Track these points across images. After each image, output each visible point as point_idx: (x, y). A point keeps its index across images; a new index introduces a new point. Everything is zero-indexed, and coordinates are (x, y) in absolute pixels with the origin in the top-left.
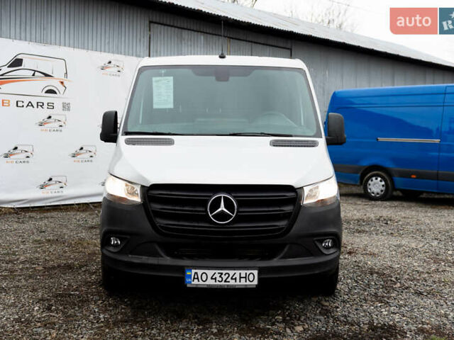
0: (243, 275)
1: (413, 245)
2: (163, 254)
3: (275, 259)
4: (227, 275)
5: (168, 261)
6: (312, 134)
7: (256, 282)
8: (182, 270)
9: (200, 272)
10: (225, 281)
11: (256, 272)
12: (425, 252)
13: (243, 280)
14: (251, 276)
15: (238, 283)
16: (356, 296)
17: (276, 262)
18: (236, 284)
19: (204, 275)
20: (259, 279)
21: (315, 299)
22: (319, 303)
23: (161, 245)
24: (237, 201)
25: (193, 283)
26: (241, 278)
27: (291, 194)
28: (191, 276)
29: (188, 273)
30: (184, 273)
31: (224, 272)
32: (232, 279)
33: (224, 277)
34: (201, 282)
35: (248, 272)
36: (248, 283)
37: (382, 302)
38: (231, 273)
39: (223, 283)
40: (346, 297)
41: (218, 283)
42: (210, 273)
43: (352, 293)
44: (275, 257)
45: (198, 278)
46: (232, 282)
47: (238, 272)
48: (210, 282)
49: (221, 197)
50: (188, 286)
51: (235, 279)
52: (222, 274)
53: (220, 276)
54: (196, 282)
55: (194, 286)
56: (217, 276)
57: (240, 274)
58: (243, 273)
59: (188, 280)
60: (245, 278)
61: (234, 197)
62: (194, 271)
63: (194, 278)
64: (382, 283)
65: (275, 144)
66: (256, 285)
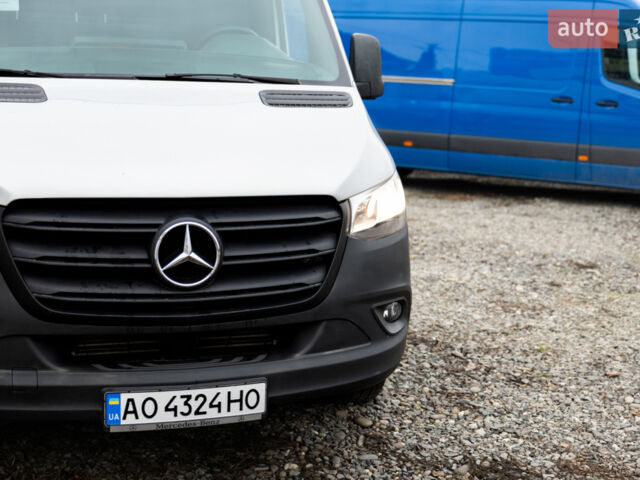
0: (235, 396)
1: (454, 277)
2: (48, 363)
3: (298, 356)
4: (201, 399)
5: (61, 376)
6: (333, 78)
7: (261, 408)
8: (98, 395)
9: (139, 397)
10: (197, 413)
11: (261, 388)
12: (479, 291)
13: (235, 406)
14: (253, 396)
15: (224, 413)
16: (412, 398)
17: (299, 361)
18: (220, 415)
19: (150, 404)
20: (270, 402)
21: (343, 414)
22: (354, 421)
23: (42, 340)
24: (221, 234)
25: (123, 422)
26: (230, 401)
27: (329, 215)
28: (118, 406)
29: (112, 402)
30: (102, 401)
31: (194, 393)
32: (211, 406)
33: (195, 404)
34: (142, 420)
35: (246, 388)
36: (246, 411)
37: (465, 408)
38: (210, 393)
39: (192, 417)
40: (396, 402)
41: (180, 418)
42: (163, 397)
43: (403, 392)
44: (297, 351)
45: (135, 412)
46: (212, 414)
47: (224, 391)
48: (164, 417)
49: (184, 227)
50: (113, 430)
51: (219, 406)
52: (189, 397)
53: (186, 403)
54: (131, 419)
55: (127, 430)
56: (179, 403)
57: (229, 393)
58: (236, 391)
59: (111, 417)
60: (240, 401)
61: (214, 225)
62: (125, 397)
63: (127, 412)
64: (442, 362)
65: (271, 100)
66: (263, 415)
